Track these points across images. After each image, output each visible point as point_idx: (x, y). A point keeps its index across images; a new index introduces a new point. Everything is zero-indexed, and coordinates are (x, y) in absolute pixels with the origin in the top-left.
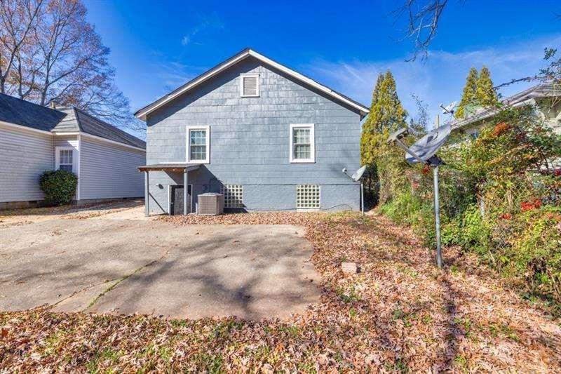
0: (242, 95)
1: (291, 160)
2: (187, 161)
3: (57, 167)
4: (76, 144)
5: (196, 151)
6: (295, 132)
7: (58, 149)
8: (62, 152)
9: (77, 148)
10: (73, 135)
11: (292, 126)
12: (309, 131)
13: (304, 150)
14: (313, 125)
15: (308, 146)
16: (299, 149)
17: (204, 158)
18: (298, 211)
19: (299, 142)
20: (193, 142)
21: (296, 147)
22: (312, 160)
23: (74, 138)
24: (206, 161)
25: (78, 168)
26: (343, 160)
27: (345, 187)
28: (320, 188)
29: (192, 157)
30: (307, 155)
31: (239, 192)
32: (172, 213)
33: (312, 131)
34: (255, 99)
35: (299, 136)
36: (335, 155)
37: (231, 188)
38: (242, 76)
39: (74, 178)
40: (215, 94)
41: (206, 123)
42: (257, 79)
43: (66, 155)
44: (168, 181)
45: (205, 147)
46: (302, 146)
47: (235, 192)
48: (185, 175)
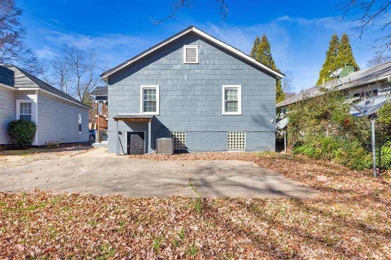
0: (185, 62)
1: (224, 113)
2: (141, 113)
3: (18, 118)
4: (34, 98)
5: (149, 105)
6: (226, 91)
7: (18, 102)
8: (22, 104)
9: (36, 101)
10: (33, 90)
11: (224, 87)
12: (237, 91)
13: (233, 105)
14: (240, 86)
15: (236, 102)
16: (231, 104)
17: (155, 110)
18: (229, 151)
19: (229, 99)
20: (145, 98)
21: (227, 103)
22: (239, 112)
23: (33, 92)
24: (157, 113)
25: (36, 117)
26: (263, 113)
27: (265, 133)
28: (245, 134)
29: (145, 110)
30: (235, 109)
31: (182, 137)
32: (129, 153)
33: (239, 90)
34: (196, 66)
35: (229, 94)
36: (256, 110)
37: (176, 134)
38: (185, 47)
39: (34, 126)
40: (163, 60)
41: (156, 84)
42: (197, 50)
43: (26, 106)
44: (126, 129)
45: (155, 102)
46: (231, 102)
47: (179, 137)
48: (150, 124)
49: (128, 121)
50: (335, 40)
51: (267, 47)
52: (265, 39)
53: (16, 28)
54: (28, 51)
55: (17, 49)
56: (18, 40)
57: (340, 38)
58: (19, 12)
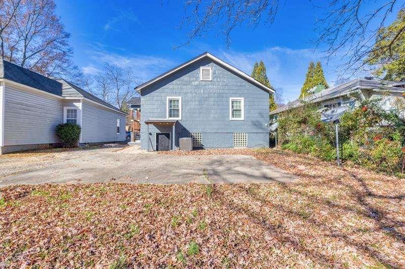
0: (201, 79)
1: (231, 118)
2: (168, 119)
3: (65, 122)
4: (79, 105)
5: (173, 112)
6: (233, 102)
7: (65, 109)
8: (68, 111)
9: (80, 108)
10: (78, 99)
11: (231, 99)
12: (240, 102)
13: (238, 113)
14: (243, 99)
15: (240, 110)
16: (236, 112)
17: (178, 116)
18: (235, 148)
19: (235, 108)
20: (171, 107)
21: (233, 111)
22: (242, 118)
23: (78, 101)
24: (180, 118)
25: (80, 121)
26: (259, 119)
27: (261, 134)
28: (247, 135)
29: (170, 116)
30: (240, 116)
31: (199, 137)
32: (157, 150)
33: (243, 102)
34: (209, 82)
35: (235, 104)
36: (255, 116)
37: (195, 135)
38: (201, 68)
39: (79, 128)
40: (185, 78)
41: (180, 96)
42: (211, 70)
43: (72, 112)
44: (155, 130)
45: (178, 110)
46: (236, 110)
47: (197, 137)
48: (174, 126)
49: (157, 124)
50: (312, 66)
51: (263, 70)
52: (262, 63)
53: (65, 48)
54: (75, 68)
55: (65, 65)
56: (66, 58)
57: (316, 65)
58: (67, 36)
